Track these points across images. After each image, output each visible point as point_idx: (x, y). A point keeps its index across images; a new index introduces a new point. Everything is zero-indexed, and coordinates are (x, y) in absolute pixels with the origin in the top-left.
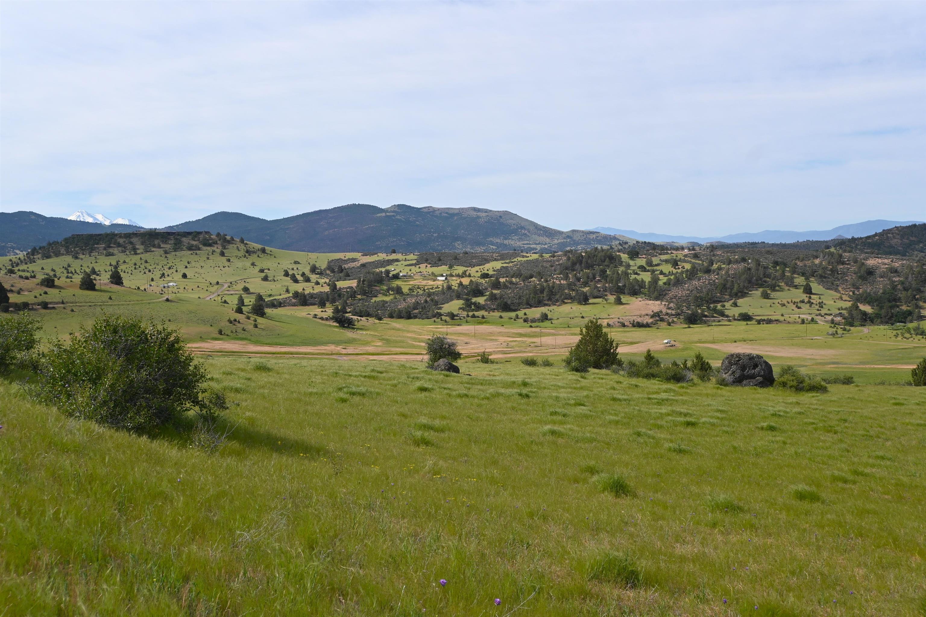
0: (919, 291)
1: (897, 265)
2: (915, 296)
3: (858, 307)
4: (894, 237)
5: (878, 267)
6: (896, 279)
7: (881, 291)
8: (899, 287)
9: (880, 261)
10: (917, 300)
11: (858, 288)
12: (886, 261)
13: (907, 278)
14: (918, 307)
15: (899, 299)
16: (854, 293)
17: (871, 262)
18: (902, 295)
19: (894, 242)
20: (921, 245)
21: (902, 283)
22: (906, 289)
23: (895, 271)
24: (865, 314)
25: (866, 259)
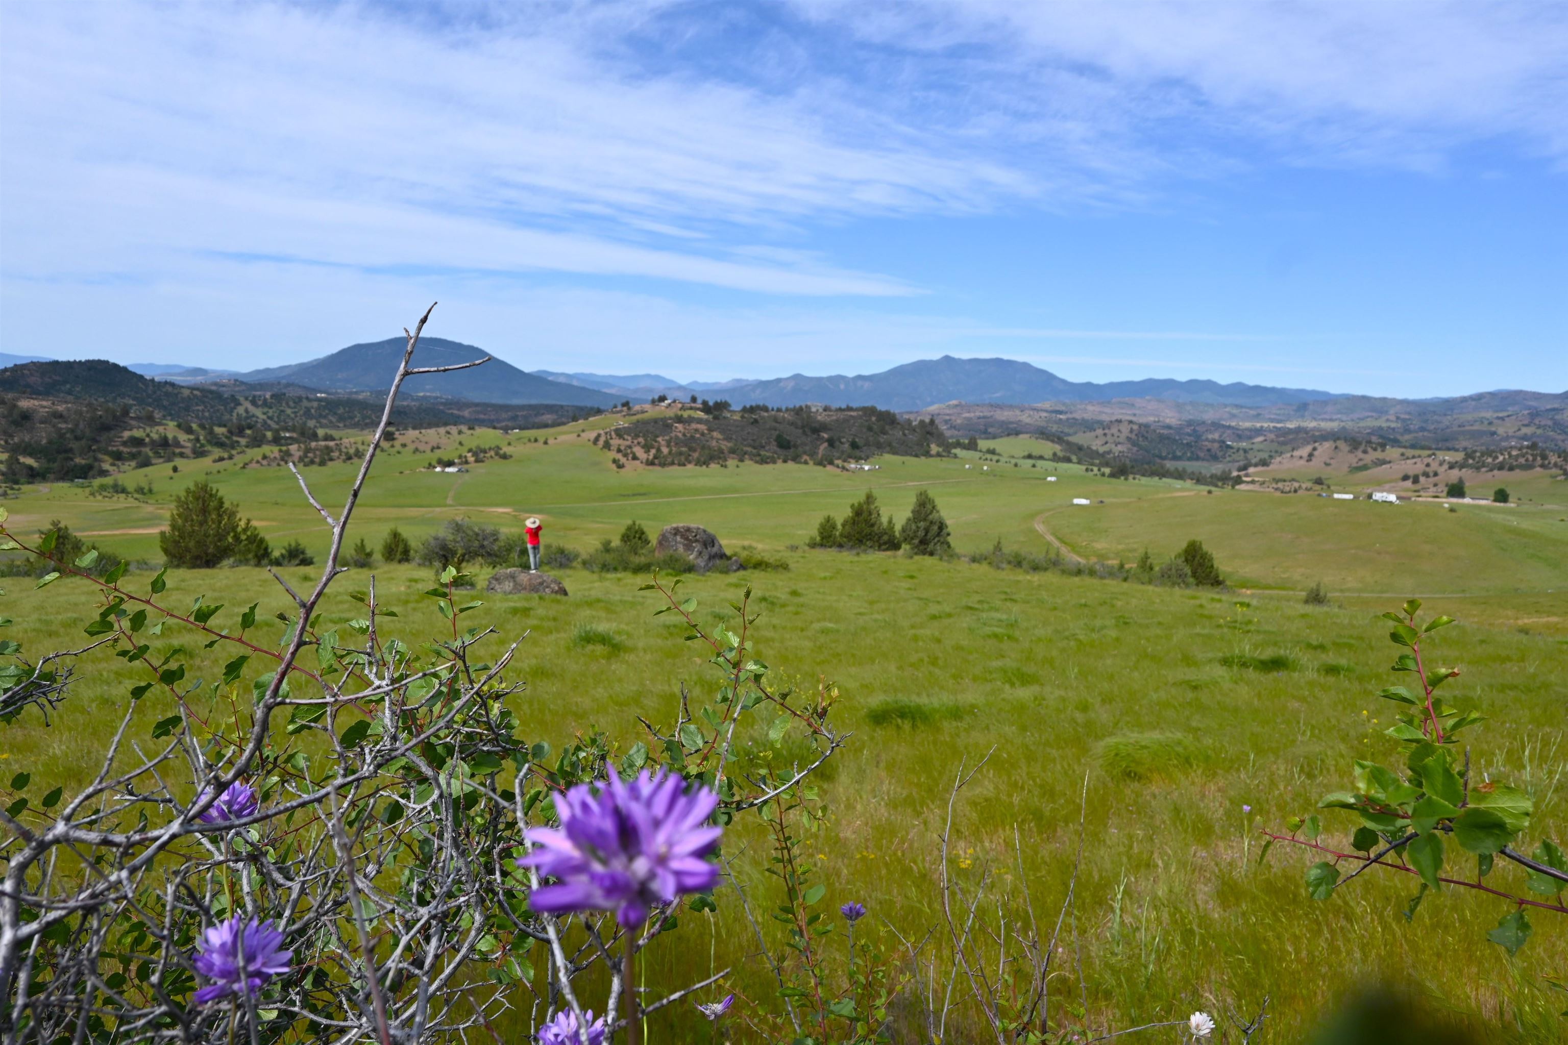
0: (95, 441)
1: (61, 408)
2: (90, 447)
3: (17, 460)
4: (32, 375)
5: (35, 411)
6: (63, 426)
7: (44, 441)
8: (68, 435)
9: (36, 403)
10: (94, 451)
11: (12, 436)
12: (44, 403)
13: (77, 425)
14: (96, 459)
15: (71, 450)
16: (6, 442)
17: (25, 404)
18: (74, 445)
19: (32, 380)
20: (68, 386)
21: (72, 431)
22: (77, 438)
23: (60, 416)
24: (31, 468)
25: (18, 399)
